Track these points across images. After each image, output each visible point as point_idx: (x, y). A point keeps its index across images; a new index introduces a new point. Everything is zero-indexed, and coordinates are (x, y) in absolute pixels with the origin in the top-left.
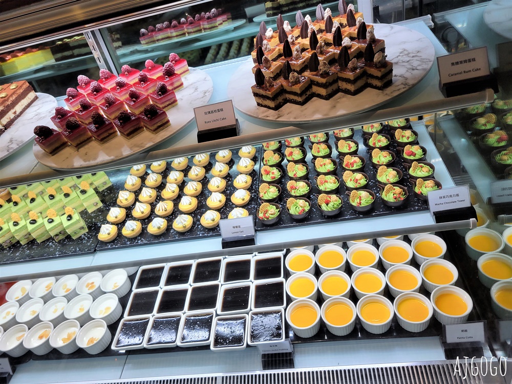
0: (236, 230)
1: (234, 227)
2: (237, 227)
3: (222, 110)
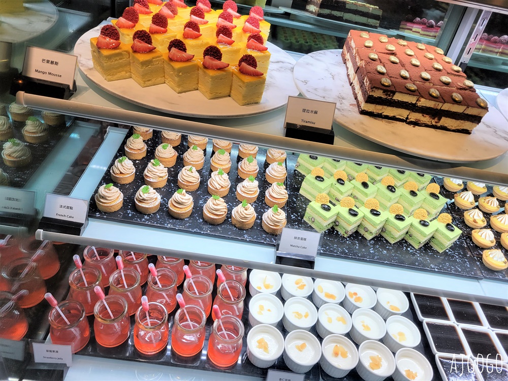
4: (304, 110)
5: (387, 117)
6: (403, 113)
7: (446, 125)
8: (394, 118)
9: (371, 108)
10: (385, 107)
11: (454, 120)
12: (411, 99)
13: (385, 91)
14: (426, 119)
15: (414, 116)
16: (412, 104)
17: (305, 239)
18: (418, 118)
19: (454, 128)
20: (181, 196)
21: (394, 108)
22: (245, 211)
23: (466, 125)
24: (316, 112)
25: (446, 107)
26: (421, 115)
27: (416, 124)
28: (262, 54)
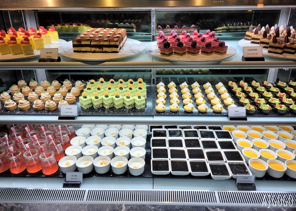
0: (236, 113)
1: (235, 111)
2: (237, 111)
3: (256, 50)
4: (47, 53)
5: (83, 52)
6: (88, 49)
7: (106, 51)
8: (86, 52)
9: (76, 49)
10: (81, 48)
11: (108, 48)
12: (88, 43)
13: (77, 42)
14: (97, 50)
15: (93, 49)
16: (89, 44)
17: (71, 109)
18: (95, 50)
19: (110, 51)
20: (22, 101)
21: (84, 48)
22: (49, 103)
23: (114, 49)
24: (51, 53)
25: (102, 43)
26: (95, 48)
27: (94, 52)
28: (39, 39)
